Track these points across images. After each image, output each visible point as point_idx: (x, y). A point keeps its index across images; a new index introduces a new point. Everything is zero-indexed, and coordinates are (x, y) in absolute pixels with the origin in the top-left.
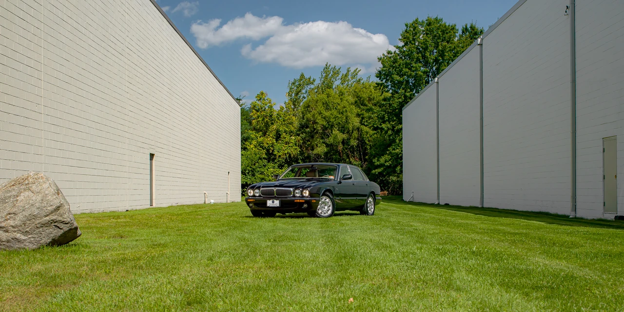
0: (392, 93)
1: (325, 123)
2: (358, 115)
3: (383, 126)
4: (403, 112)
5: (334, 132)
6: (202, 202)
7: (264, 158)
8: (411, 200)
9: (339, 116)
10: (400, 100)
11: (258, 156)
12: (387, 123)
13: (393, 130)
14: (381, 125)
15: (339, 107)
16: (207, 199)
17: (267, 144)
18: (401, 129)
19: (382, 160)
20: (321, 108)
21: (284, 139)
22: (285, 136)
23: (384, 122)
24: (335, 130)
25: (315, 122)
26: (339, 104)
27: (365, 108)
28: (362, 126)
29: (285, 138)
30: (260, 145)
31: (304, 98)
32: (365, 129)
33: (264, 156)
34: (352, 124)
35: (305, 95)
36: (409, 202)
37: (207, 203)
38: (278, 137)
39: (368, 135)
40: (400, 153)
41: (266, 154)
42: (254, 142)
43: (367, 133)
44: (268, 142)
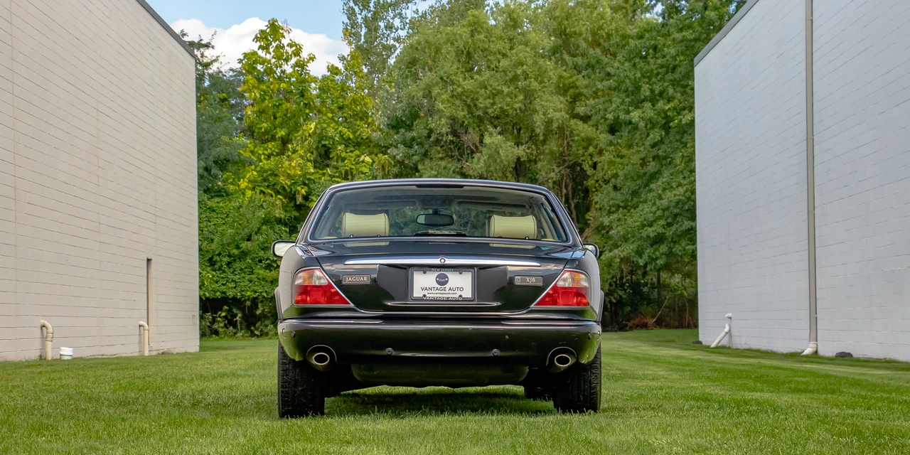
0: (663, 15)
1: (461, 114)
2: (563, 89)
3: (635, 115)
4: (699, 70)
5: (487, 140)
6: (33, 354)
7: (279, 221)
8: (725, 342)
9: (506, 90)
10: (688, 34)
11: (261, 214)
12: (648, 105)
13: (666, 127)
14: (628, 112)
15: (504, 63)
16: (49, 344)
17: (289, 176)
18: (692, 124)
19: (634, 219)
20: (449, 66)
21: (340, 164)
22: (343, 155)
23: (638, 104)
24: (491, 134)
25: (431, 112)
26: (504, 55)
27: (580, 60)
28: (573, 122)
29: (343, 160)
30: (268, 181)
31: (398, 39)
32: (583, 129)
33: (279, 213)
34: (544, 114)
35: (402, 33)
36: (717, 347)
37: (49, 357)
38: (324, 155)
39: (591, 149)
40: (689, 199)
41: (285, 208)
42: (252, 173)
43: (588, 141)
44: (292, 172)
